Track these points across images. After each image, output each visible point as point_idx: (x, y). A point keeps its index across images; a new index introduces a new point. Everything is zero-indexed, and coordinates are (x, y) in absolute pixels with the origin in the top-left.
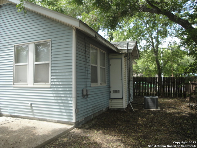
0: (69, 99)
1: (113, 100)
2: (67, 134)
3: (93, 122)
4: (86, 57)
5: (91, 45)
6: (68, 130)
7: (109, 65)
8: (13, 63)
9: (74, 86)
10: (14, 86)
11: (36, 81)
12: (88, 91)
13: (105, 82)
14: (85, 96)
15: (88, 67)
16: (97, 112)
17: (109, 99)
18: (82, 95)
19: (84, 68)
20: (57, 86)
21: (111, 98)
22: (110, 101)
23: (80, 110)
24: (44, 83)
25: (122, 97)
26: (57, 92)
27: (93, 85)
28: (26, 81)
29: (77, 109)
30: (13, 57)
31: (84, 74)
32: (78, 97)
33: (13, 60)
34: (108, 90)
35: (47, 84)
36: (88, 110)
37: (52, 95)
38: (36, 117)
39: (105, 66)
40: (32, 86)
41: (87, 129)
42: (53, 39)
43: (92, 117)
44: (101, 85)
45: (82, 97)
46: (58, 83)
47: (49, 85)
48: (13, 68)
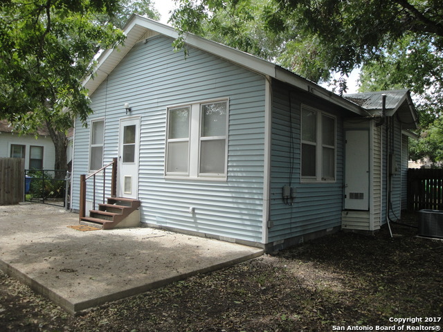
0: (258, 202)
1: (349, 212)
2: (249, 261)
3: (300, 248)
4: (291, 127)
5: (302, 105)
6: (253, 256)
7: (344, 142)
8: (164, 138)
9: (266, 180)
10: (166, 177)
11: (202, 169)
12: (294, 191)
13: (334, 177)
14: (287, 199)
15: (295, 146)
16: (312, 231)
17: (342, 210)
18: (281, 197)
19: (287, 149)
20: (238, 180)
21: (346, 208)
22: (343, 215)
23: (275, 223)
24: (216, 174)
25: (369, 209)
26: (238, 190)
27: (305, 180)
28: (185, 169)
29: (270, 220)
30: (164, 128)
31: (288, 160)
32: (274, 199)
33: (165, 133)
34: (340, 193)
35: (220, 175)
36: (293, 226)
37: (229, 195)
38: (200, 231)
39: (333, 145)
40: (195, 177)
41: (287, 258)
42: (232, 98)
43: (302, 240)
44: (324, 181)
45: (281, 202)
46: (240, 174)
47: (224, 177)
48: (164, 146)
